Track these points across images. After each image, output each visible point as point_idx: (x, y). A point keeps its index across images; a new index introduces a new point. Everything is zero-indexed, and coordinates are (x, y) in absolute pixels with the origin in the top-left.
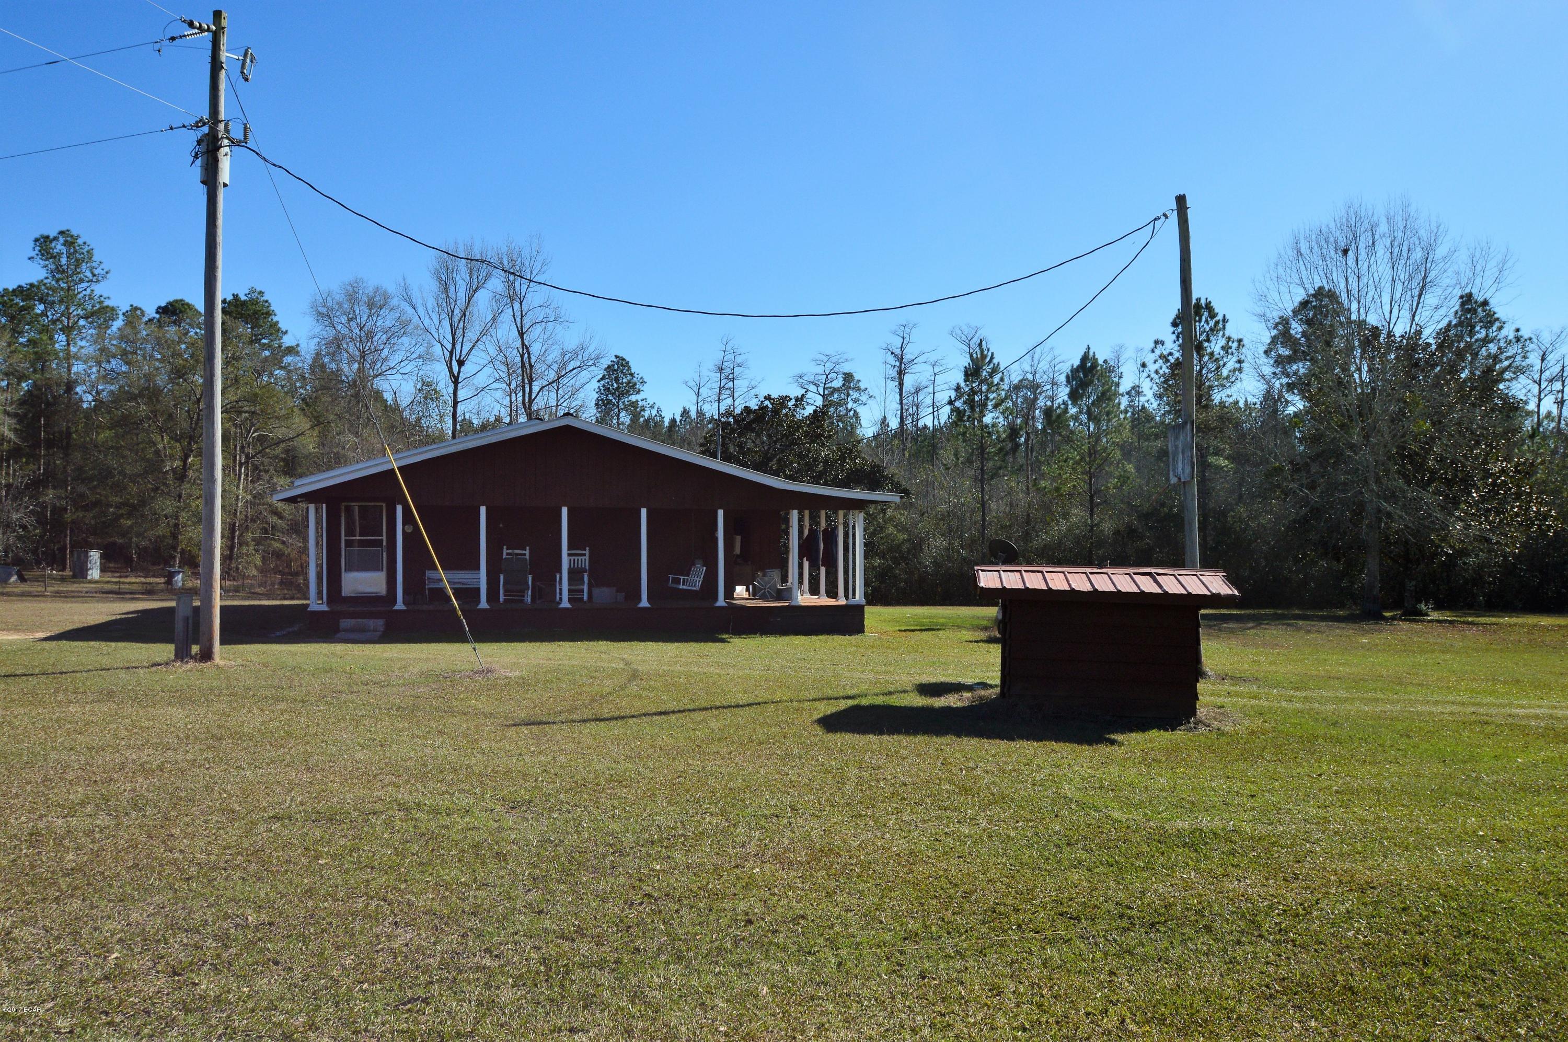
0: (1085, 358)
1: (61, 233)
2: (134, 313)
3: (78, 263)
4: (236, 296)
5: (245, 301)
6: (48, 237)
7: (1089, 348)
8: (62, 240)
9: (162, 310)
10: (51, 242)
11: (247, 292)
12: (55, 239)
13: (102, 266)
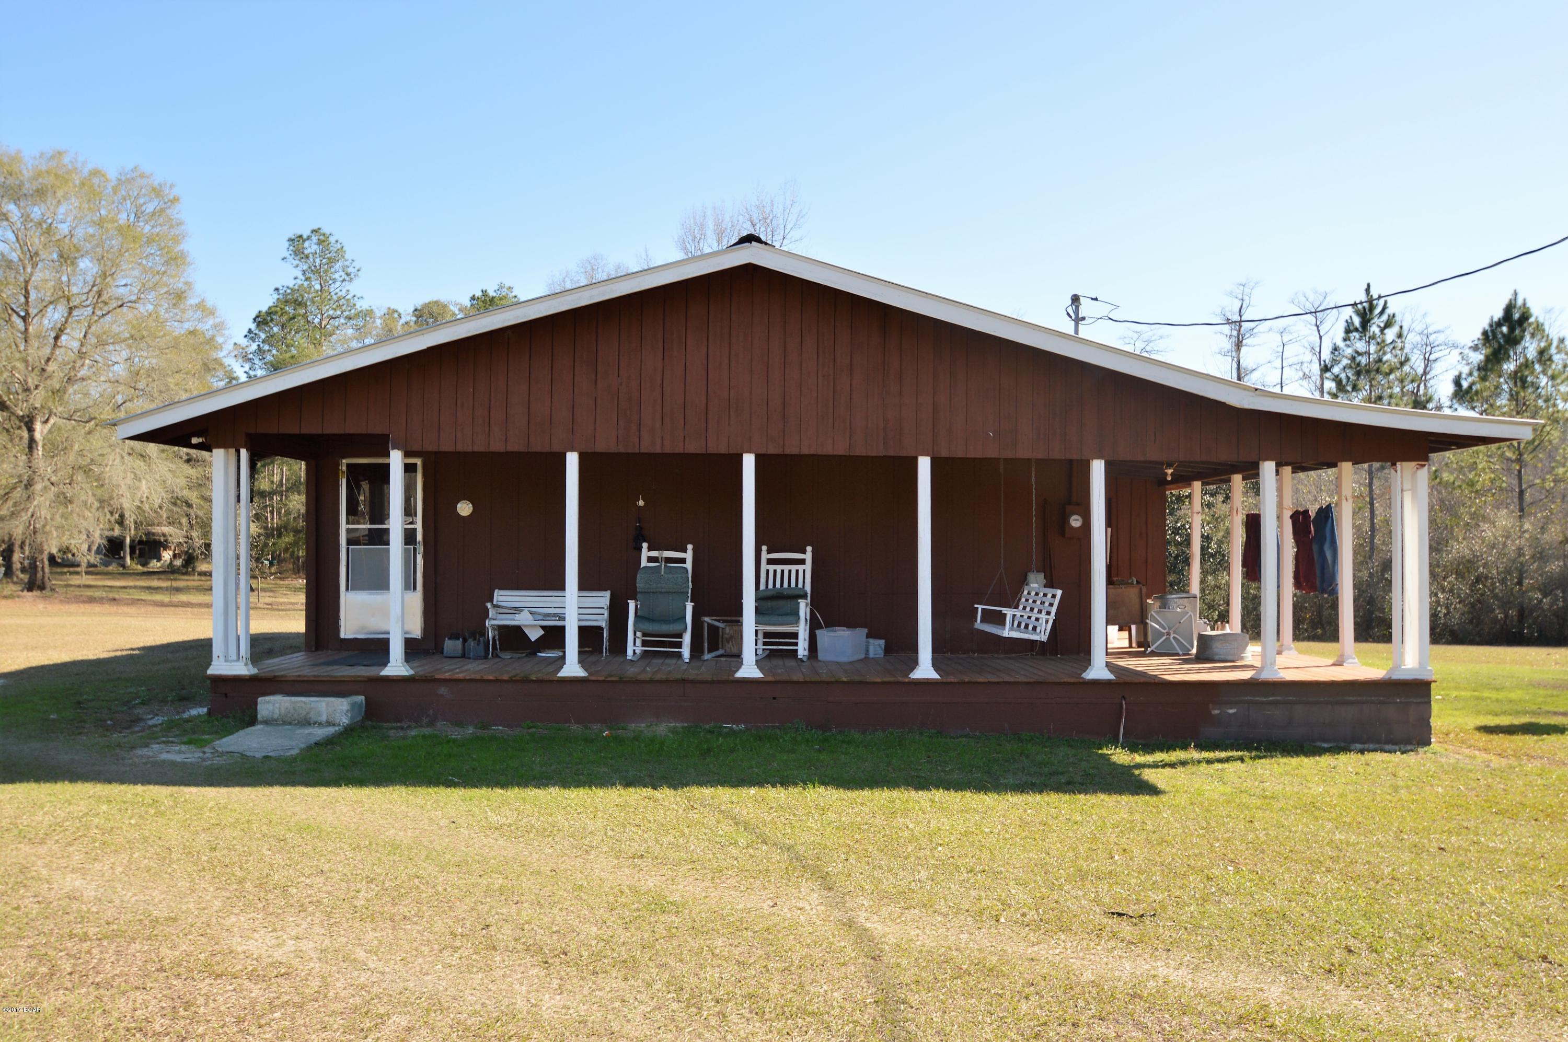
0: (1509, 309)
1: (313, 231)
2: (392, 314)
3: (332, 261)
4: (484, 292)
5: (493, 298)
6: (301, 236)
7: (1516, 294)
8: (314, 239)
9: (419, 313)
10: (304, 241)
11: (496, 288)
12: (309, 238)
13: (354, 264)
